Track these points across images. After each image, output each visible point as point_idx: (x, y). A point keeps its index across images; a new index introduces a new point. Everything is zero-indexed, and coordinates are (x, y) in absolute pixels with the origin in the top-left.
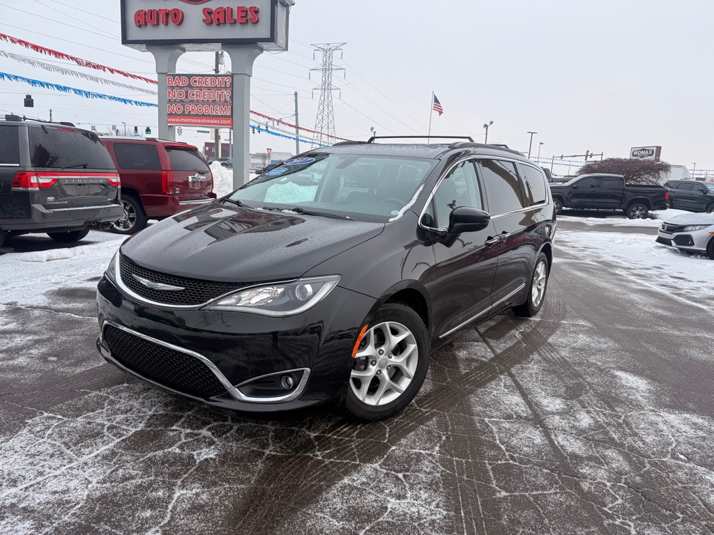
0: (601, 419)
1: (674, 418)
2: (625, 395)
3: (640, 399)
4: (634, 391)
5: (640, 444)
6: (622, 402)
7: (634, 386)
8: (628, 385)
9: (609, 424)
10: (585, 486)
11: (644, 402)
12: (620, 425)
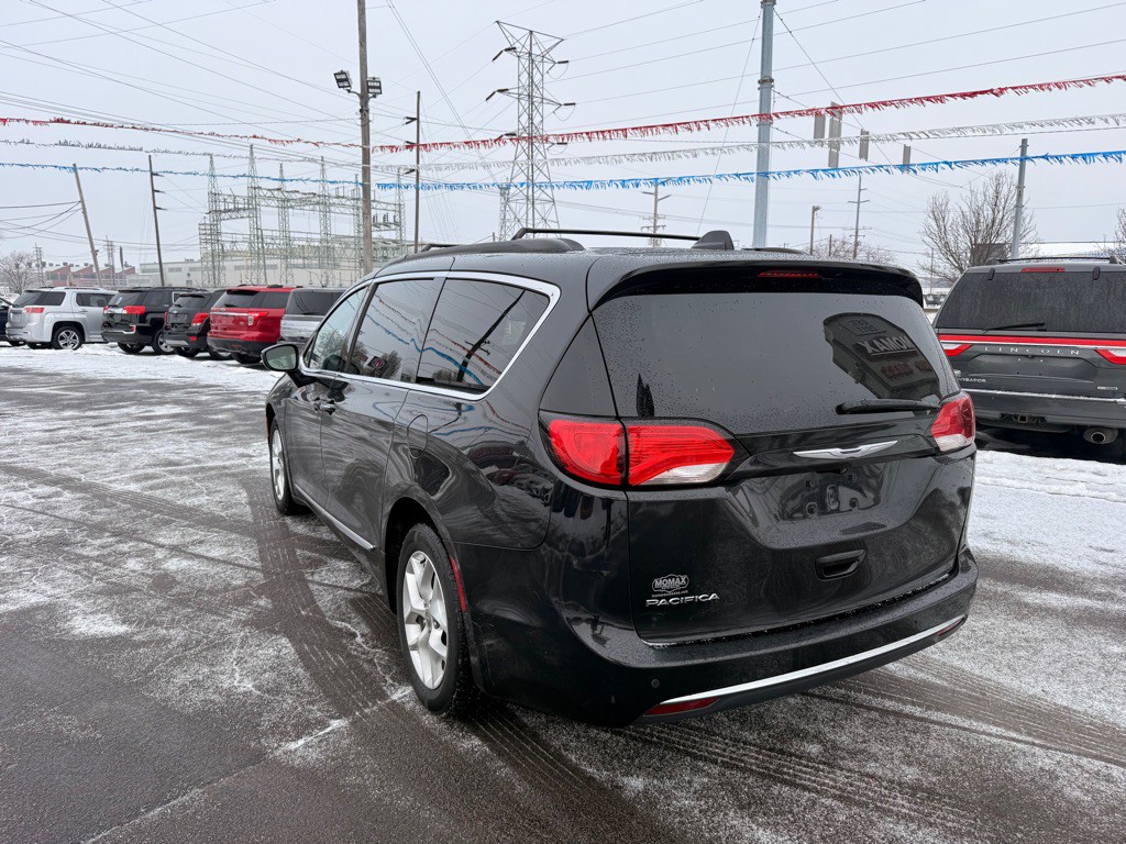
0: (117, 571)
1: (33, 599)
2: (100, 601)
3: (78, 604)
4: (90, 610)
5: (69, 567)
6: (100, 593)
7: (91, 617)
8: (100, 616)
9: (106, 570)
10: (108, 534)
11: (72, 602)
12: (94, 574)
